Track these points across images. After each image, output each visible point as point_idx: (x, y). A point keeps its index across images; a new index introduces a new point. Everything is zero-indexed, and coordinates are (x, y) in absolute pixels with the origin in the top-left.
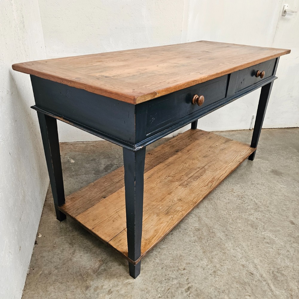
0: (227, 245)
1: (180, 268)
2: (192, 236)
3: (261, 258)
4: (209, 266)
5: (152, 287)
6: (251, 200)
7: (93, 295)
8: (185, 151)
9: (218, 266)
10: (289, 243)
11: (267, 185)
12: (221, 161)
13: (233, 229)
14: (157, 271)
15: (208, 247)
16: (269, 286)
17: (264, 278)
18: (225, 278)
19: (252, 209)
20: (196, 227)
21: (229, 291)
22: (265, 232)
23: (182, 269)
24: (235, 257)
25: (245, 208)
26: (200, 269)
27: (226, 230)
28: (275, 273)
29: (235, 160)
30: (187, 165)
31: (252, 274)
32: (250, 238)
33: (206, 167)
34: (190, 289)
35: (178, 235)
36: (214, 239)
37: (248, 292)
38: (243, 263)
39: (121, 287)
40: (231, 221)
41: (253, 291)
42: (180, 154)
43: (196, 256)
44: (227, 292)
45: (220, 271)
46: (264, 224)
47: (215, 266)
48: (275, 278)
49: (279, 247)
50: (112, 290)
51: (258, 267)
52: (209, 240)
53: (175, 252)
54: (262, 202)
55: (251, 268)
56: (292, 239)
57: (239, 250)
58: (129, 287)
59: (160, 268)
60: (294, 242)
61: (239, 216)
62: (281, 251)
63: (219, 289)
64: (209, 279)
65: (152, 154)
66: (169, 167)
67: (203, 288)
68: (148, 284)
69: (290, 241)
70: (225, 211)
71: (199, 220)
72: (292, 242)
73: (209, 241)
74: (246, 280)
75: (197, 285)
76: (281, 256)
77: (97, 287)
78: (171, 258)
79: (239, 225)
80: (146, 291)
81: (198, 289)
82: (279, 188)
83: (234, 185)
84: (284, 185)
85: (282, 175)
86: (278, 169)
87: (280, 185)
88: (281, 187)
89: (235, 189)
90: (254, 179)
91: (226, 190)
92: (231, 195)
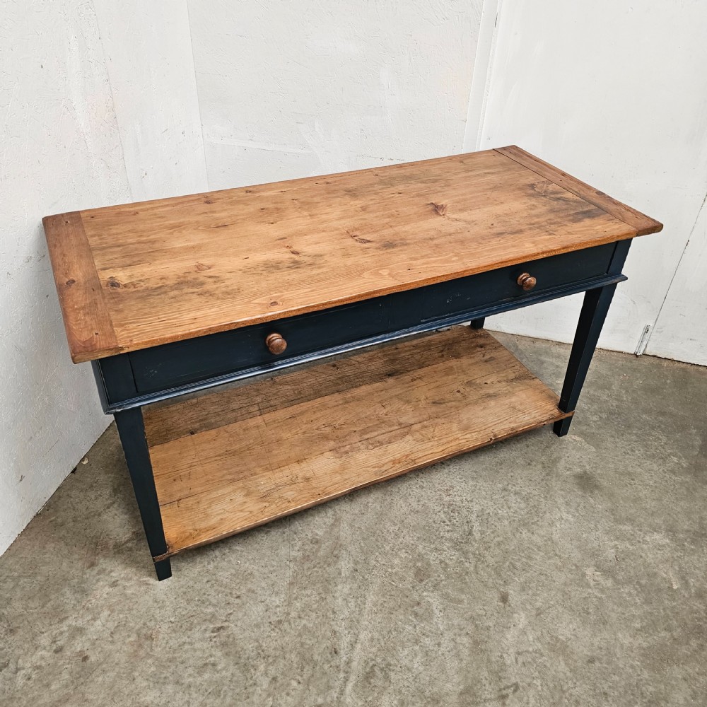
0: (339, 587)
1: (234, 592)
2: (297, 548)
3: (376, 635)
4: (278, 609)
5: (172, 602)
6: (467, 522)
7: (91, 578)
8: (406, 378)
9: (293, 614)
10: (457, 631)
11: (536, 503)
12: (459, 423)
13: (378, 565)
14: (198, 583)
15: (305, 578)
16: (345, 682)
17: (350, 667)
18: (287, 639)
19: (451, 540)
20: (317, 535)
21: (274, 661)
22: (431, 594)
23: (235, 596)
24: (334, 612)
25: (439, 535)
26: (261, 607)
27: (363, 562)
28: (376, 669)
29: (491, 429)
30: (385, 411)
31: (336, 653)
32: (393, 593)
33: (415, 427)
34: (222, 631)
35: (274, 538)
36: (327, 568)
37: (302, 676)
38: (337, 629)
39: (133, 583)
40: (388, 548)
41: (312, 679)
42: (391, 381)
43: (273, 585)
44: (271, 660)
45: (290, 624)
46: (443, 578)
47: (288, 614)
48: (369, 676)
49: (430, 631)
50: (119, 583)
51: (358, 646)
52: (318, 566)
53: (247, 564)
54: (487, 534)
55: (344, 643)
56: (470, 628)
57: (352, 604)
58: (143, 588)
59: (205, 580)
60: (467, 634)
61: (413, 545)
62: (426, 639)
63: (263, 651)
64: (262, 629)
65: (338, 368)
66: (346, 405)
67: (240, 637)
68: (169, 595)
69: (461, 630)
70: (395, 525)
71: (333, 525)
72: (464, 632)
73: (316, 569)
74: (316, 657)
75: (236, 630)
76: (417, 648)
77: (104, 570)
78: (233, 571)
79: (397, 561)
80: (160, 605)
81: (232, 636)
82: (555, 519)
83: (464, 479)
84: (574, 516)
85: (596, 492)
86: (599, 474)
87: (564, 513)
88: (564, 517)
89: (458, 487)
90: (520, 480)
91: (437, 485)
92: (437, 499)
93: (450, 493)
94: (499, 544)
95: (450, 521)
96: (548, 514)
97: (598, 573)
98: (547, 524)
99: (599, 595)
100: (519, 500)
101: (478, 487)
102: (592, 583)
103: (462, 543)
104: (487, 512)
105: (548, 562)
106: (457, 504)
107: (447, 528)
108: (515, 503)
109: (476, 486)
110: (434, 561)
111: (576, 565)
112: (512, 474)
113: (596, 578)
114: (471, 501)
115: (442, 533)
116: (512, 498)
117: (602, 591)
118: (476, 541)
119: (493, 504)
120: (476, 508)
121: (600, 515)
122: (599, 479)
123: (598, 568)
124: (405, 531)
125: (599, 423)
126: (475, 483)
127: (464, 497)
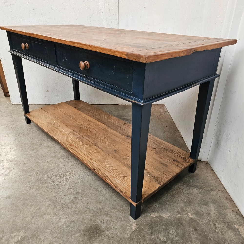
26: (13, 140)
43: (22, 140)
53: (31, 134)
54: (47, 189)
78: (28, 133)
82: (60, 216)
83: (81, 178)
84: (63, 225)
85: (86, 238)
86: (102, 240)
87: (64, 220)
88: (61, 220)
90: (86, 199)
91: (75, 170)
93: (71, 174)
94: (41, 193)
95: (54, 176)
96: (63, 213)
97: (20, 238)
98: (55, 212)
99: (4, 238)
100: (71, 199)
101: (77, 183)
102: (13, 235)
103: (41, 181)
104: (60, 188)
105: (29, 214)
106: (65, 177)
107: (49, 176)
108: (68, 198)
110: (31, 174)
111: (26, 226)
112: (90, 195)
113: (16, 237)
114: (67, 181)
115: (46, 174)
116: (72, 197)
117: (7, 240)
118: (42, 185)
119: (66, 189)
120: (63, 184)
121: (65, 240)
122: (98, 239)
123: (24, 238)
124: (47, 164)
125: (158, 240)
126: (79, 182)
127: (69, 179)
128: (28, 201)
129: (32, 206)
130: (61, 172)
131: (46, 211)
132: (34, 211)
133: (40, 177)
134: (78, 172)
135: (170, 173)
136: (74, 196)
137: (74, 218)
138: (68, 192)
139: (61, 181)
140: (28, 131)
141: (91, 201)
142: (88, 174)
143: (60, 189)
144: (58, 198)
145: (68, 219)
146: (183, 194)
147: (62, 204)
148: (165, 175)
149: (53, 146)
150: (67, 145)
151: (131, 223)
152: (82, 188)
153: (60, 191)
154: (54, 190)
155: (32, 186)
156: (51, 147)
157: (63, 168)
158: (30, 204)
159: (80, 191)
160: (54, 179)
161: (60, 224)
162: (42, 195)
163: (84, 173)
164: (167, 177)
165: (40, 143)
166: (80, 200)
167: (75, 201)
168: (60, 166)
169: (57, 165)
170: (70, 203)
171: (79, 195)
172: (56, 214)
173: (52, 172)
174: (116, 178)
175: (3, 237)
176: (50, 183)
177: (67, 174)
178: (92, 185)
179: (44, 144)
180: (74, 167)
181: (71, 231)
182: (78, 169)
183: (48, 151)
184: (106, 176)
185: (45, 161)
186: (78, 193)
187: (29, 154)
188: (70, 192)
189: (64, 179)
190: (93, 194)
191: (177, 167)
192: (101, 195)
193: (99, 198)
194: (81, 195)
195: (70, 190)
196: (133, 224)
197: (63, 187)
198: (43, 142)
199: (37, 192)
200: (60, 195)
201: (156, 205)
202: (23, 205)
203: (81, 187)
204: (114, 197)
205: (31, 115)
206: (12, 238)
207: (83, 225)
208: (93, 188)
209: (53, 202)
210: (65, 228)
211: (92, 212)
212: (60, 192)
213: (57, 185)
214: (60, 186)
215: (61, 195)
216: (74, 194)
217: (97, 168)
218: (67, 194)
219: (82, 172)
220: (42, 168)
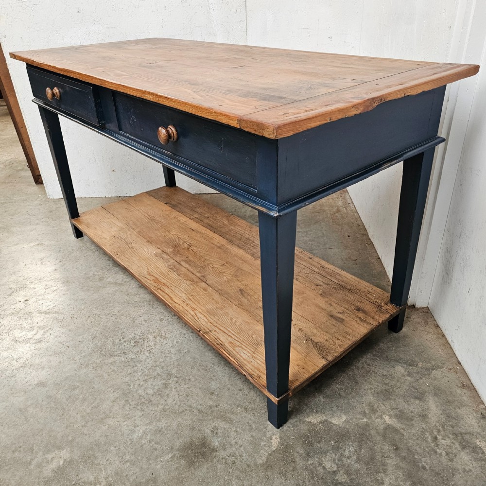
54: (112, 367)
82: (135, 420)
83: (177, 345)
84: (141, 438)
85: (183, 463)
87: (144, 429)
88: (138, 428)
89: (165, 342)
90: (186, 387)
91: (165, 328)
92: (149, 331)
93: (158, 338)
94: (101, 376)
95: (125, 342)
96: (140, 414)
97: (61, 463)
98: (127, 412)
99: (34, 463)
100: (156, 388)
101: (169, 355)
102: (49, 456)
103: (101, 351)
104: (137, 365)
105: (79, 416)
106: (146, 344)
107: (117, 341)
108: (152, 384)
109: (170, 352)
110: (83, 337)
111: (73, 440)
112: (193, 380)
113: (55, 460)
114: (150, 353)
115: (111, 338)
116: (159, 383)
117: (39, 466)
118: (103, 360)
119: (148, 368)
120: (142, 357)
121: (145, 467)
122: (205, 466)
123: (69, 462)
124: (113, 318)
125: (320, 469)
126: (173, 352)
127: (154, 347)
128: (77, 392)
129: (84, 400)
130: (139, 334)
131: (110, 410)
132: (88, 411)
133: (99, 344)
134: (172, 334)
135: (348, 336)
136: (163, 381)
137: (162, 424)
138: (152, 373)
139: (140, 352)
140: (78, 252)
141: (194, 390)
142: (189, 338)
143: (136, 368)
144: (132, 386)
145: (151, 427)
146: (375, 377)
147: (140, 396)
148: (338, 339)
149: (125, 282)
150: (148, 281)
151: (268, 434)
152: (178, 365)
153: (136, 371)
154: (125, 370)
155: (85, 362)
156: (121, 284)
157: (143, 325)
158: (81, 397)
159: (174, 371)
160: (126, 348)
161: (135, 436)
162: (103, 380)
163: (182, 335)
164: (341, 343)
165: (101, 276)
166: (173, 389)
167: (163, 390)
168: (137, 322)
169: (132, 319)
170: (154, 396)
171: (172, 379)
172: (129, 416)
173: (122, 334)
174: (240, 348)
175: (32, 459)
176: (118, 356)
177: (151, 337)
178: (197, 358)
179: (107, 278)
180: (163, 323)
181: (156, 449)
182: (170, 327)
183: (116, 292)
184: (222, 343)
185: (108, 312)
186: (169, 375)
187: (80, 298)
188: (156, 373)
189: (145, 348)
190: (198, 378)
191: (362, 324)
192: (213, 380)
193: (210, 385)
194: (176, 379)
195: (155, 370)
196: (274, 437)
197: (142, 363)
198: (106, 273)
199: (93, 373)
200: (136, 379)
201: (320, 399)
202: (67, 400)
203: (176, 364)
204: (238, 382)
205: (82, 223)
206: (47, 462)
207: (178, 439)
208: (198, 364)
209: (124, 394)
210: (144, 444)
211: (196, 412)
212: (137, 373)
213: (132, 359)
214: (136, 361)
215: (139, 379)
216: (161, 377)
217: (206, 328)
218: (149, 377)
219: (178, 332)
220: (103, 326)
